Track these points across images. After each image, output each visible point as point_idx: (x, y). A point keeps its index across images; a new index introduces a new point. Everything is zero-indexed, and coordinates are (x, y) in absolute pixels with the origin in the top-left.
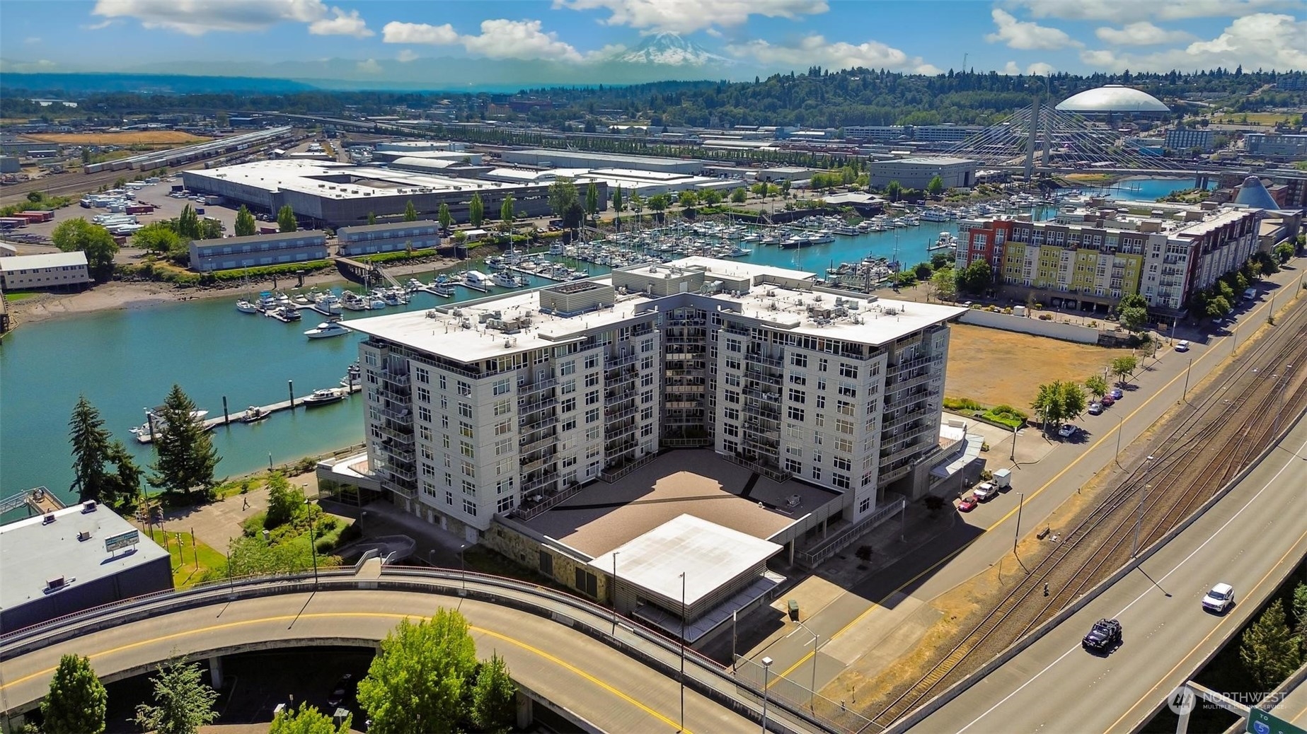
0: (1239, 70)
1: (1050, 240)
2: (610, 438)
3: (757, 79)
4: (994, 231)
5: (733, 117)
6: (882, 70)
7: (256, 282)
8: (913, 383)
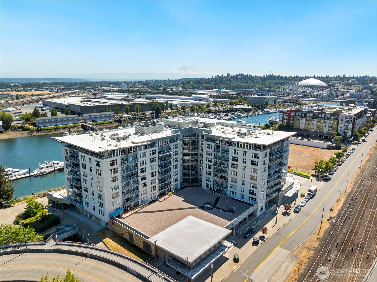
0: (344, 76)
1: (308, 115)
2: (161, 183)
3: (213, 77)
4: (290, 113)
5: (206, 87)
6: (248, 75)
7: (55, 131)
8: (278, 161)
